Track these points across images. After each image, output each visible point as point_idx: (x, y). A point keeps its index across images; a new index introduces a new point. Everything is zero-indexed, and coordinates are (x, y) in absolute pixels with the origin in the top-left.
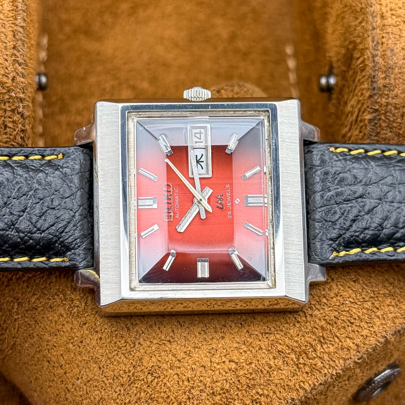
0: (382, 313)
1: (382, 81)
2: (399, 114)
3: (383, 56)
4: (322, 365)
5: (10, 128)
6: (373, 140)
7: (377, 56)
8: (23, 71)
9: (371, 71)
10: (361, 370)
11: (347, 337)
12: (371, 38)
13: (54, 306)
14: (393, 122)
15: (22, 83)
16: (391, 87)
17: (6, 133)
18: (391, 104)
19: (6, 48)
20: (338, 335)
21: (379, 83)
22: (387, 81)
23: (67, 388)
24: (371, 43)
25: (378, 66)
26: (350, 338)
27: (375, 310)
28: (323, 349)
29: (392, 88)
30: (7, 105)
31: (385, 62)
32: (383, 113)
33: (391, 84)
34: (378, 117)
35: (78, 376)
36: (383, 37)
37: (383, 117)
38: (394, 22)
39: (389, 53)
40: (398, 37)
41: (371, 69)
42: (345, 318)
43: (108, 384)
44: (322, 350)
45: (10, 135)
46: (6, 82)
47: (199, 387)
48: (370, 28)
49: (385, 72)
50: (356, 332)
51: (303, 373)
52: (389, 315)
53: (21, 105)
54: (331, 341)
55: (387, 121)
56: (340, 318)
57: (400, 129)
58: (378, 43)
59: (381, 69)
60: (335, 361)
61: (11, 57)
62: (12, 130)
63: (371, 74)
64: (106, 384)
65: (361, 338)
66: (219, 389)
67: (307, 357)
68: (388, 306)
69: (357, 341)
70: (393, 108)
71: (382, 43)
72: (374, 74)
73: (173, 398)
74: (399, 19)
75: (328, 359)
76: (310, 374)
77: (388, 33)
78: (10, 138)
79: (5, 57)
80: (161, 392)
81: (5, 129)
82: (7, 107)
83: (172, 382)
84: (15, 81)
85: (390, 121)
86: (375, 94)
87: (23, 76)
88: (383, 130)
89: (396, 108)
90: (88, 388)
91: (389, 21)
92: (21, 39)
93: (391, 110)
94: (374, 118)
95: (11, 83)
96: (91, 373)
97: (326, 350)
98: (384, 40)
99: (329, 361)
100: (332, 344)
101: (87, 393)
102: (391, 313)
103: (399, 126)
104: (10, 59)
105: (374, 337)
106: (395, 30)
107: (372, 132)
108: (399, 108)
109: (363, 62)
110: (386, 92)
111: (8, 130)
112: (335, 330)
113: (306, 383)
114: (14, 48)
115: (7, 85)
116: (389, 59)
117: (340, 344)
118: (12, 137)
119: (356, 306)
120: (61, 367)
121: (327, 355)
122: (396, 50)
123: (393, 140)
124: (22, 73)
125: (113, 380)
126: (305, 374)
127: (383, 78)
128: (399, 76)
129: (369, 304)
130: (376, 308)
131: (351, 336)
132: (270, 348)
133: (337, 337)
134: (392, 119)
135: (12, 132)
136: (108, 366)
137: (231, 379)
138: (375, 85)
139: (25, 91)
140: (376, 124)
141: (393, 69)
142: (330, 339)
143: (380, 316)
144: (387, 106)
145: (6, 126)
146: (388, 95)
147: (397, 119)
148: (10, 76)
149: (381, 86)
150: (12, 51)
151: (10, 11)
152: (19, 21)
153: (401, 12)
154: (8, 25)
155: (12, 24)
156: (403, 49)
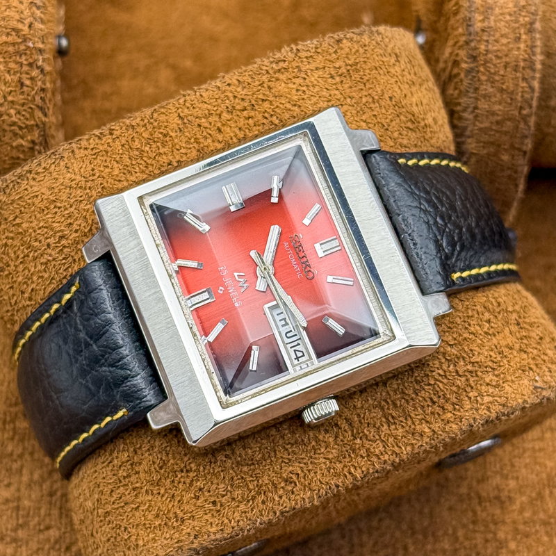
1: (479, 25)
2: (502, 64)
5: (27, 86)
6: (471, 98)
8: (42, 16)
14: (495, 74)
15: (41, 30)
16: (491, 31)
17: (22, 93)
18: (491, 52)
21: (475, 26)
22: (486, 24)
25: (475, 6)
29: (492, 33)
30: (24, 57)
32: (482, 65)
33: (492, 27)
34: (477, 69)
37: (482, 69)
41: (467, 10)
45: (28, 95)
46: (22, 30)
49: (483, 13)
53: (41, 57)
55: (487, 73)
57: (503, 84)
59: (478, 9)
62: (30, 89)
63: (466, 17)
70: (494, 58)
72: (470, 16)
78: (27, 99)
81: (21, 88)
82: (23, 60)
84: (33, 28)
85: (491, 74)
86: (472, 41)
87: (42, 22)
88: (482, 84)
89: (497, 57)
93: (491, 59)
94: (472, 70)
95: (28, 30)
103: (502, 79)
104: (26, 2)
107: (469, 88)
108: (501, 58)
110: (485, 38)
111: (25, 89)
115: (23, 33)
118: (29, 98)
123: (495, 96)
124: (41, 19)
127: (480, 21)
128: (501, 17)
134: (492, 71)
135: (31, 92)
138: (471, 29)
139: (45, 41)
140: (475, 77)
141: (492, 9)
144: (486, 55)
145: (22, 85)
146: (487, 41)
147: (499, 71)
148: (27, 22)
149: (478, 30)
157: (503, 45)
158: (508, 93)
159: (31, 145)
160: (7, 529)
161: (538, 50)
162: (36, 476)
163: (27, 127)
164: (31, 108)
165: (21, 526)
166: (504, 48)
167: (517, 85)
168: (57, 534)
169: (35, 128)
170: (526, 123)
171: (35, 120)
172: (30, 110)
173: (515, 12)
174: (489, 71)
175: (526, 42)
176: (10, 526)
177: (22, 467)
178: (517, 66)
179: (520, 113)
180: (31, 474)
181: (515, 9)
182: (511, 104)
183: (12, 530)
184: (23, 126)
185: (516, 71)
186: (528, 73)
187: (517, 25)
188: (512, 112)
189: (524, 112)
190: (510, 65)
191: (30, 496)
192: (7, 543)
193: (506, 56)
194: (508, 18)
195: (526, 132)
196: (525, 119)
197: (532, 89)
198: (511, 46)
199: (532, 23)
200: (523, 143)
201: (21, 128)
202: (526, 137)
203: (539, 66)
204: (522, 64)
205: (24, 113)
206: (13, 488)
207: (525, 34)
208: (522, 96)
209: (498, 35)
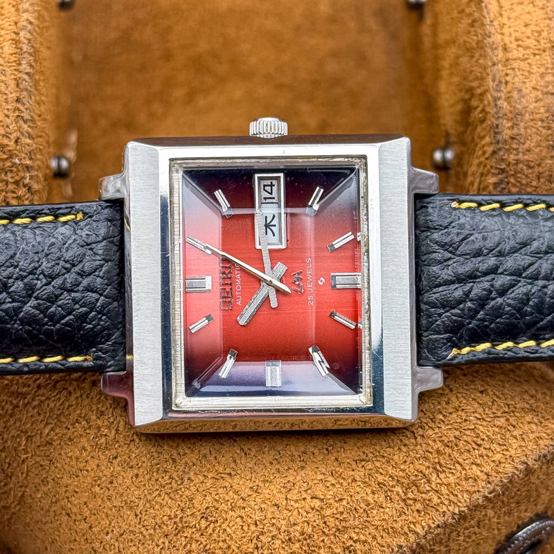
0: (521, 433)
1: (508, 132)
2: (534, 175)
3: (508, 99)
4: (439, 501)
7: (499, 98)
8: (30, 130)
9: (493, 120)
10: (496, 513)
11: (472, 463)
12: (490, 76)
13: (74, 437)
14: (527, 185)
15: (29, 145)
16: (521, 138)
18: (522, 162)
19: (6, 101)
20: (460, 460)
21: (504, 133)
22: (515, 131)
23: (93, 548)
24: (491, 83)
25: (502, 112)
26: (478, 465)
27: (511, 428)
28: (440, 479)
29: (522, 140)
30: (9, 175)
31: (511, 107)
32: (513, 175)
33: (521, 134)
34: (506, 180)
35: (107, 529)
36: (507, 75)
37: (512, 180)
38: (521, 55)
39: (515, 95)
40: (527, 74)
41: (493, 117)
42: (469, 439)
43: (147, 537)
44: (439, 481)
46: (7, 145)
47: (271, 532)
48: (490, 64)
49: (512, 119)
50: (485, 457)
51: (413, 512)
52: (531, 435)
53: (28, 175)
54: (451, 469)
55: (518, 184)
56: (461, 439)
58: (500, 82)
59: (506, 115)
60: (456, 495)
63: (493, 124)
64: (145, 537)
65: (492, 464)
66: (297, 534)
67: (419, 491)
68: (529, 423)
69: (487, 469)
70: (525, 168)
71: (507, 83)
72: (497, 123)
73: (235, 548)
74: (528, 52)
75: (447, 492)
76: (423, 513)
77: (513, 69)
79: (6, 112)
80: (219, 542)
82: (9, 178)
83: (234, 528)
84: (19, 143)
85: (523, 185)
86: (500, 149)
87: (30, 137)
89: (529, 167)
90: (121, 545)
91: (515, 54)
92: (26, 90)
93: (522, 170)
94: (501, 182)
95: (14, 146)
96: (124, 523)
97: (443, 480)
98: (508, 78)
99: (448, 495)
100: (453, 473)
101: (119, 551)
102: (532, 432)
104: (13, 115)
105: (510, 463)
106: (523, 65)
108: (533, 167)
109: (483, 110)
110: (515, 146)
112: (456, 454)
113: (417, 525)
114: (18, 100)
115: (9, 148)
116: (516, 102)
117: (464, 472)
119: (484, 423)
120: (85, 519)
121: (446, 487)
122: (524, 91)
124: (28, 133)
125: (155, 529)
126: (416, 513)
127: (509, 128)
128: (531, 124)
129: (503, 420)
130: (512, 425)
131: (479, 462)
132: (367, 480)
133: (459, 464)
134: (524, 182)
136: (146, 511)
137: (315, 521)
138: (499, 137)
139: (33, 157)
140: (505, 188)
141: (521, 114)
142: (448, 466)
143: (518, 436)
144: (516, 164)
146: (517, 149)
147: (531, 182)
148: (13, 137)
149: (506, 137)
150: (14, 104)
151: (12, 54)
152: (24, 66)
153: (531, 43)
154: (9, 72)
155: (15, 70)
156: (534, 88)
157: (535, 154)
166: (535, 156)
173: (547, 117)
174: (520, 182)
178: (551, 176)
181: (547, 115)
190: (544, 175)
193: (539, 165)
194: (540, 123)
198: (543, 154)
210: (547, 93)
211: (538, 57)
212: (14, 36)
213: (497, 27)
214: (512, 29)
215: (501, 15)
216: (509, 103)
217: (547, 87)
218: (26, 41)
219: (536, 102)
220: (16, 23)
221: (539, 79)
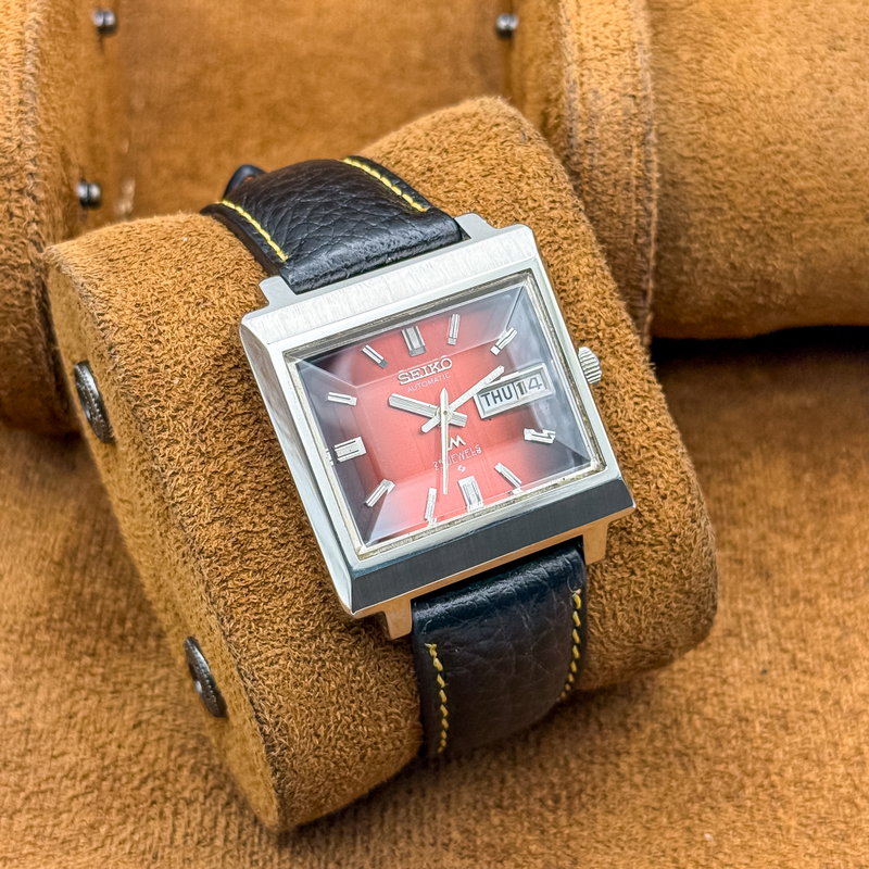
1: (583, 136)
2: (610, 182)
3: (583, 101)
5: (18, 217)
7: (574, 100)
9: (567, 123)
12: (565, 77)
14: (603, 193)
16: (596, 142)
17: (12, 225)
18: (597, 168)
19: (8, 103)
21: (578, 137)
22: (590, 135)
24: (566, 85)
25: (576, 114)
29: (597, 145)
30: (12, 182)
31: (586, 109)
32: (587, 182)
33: (596, 138)
34: (580, 188)
36: (582, 75)
37: (587, 188)
38: (598, 55)
39: (590, 96)
40: (604, 75)
41: (568, 120)
45: (19, 227)
48: (564, 63)
49: (587, 122)
55: (593, 193)
57: (612, 205)
58: (575, 83)
59: (580, 118)
61: (17, 115)
62: (20, 220)
63: (567, 128)
70: (600, 174)
71: (582, 84)
74: (606, 52)
77: (589, 69)
79: (8, 115)
82: (10, 185)
85: (598, 193)
86: (574, 155)
89: (604, 173)
91: (591, 54)
93: (597, 176)
98: (584, 79)
103: (611, 200)
104: (15, 119)
106: (601, 65)
108: (609, 174)
110: (589, 151)
111: (15, 220)
114: (21, 102)
118: (21, 231)
122: (600, 92)
127: (583, 132)
128: (608, 127)
134: (599, 190)
141: (597, 117)
144: (591, 170)
145: (12, 215)
146: (592, 155)
147: (606, 191)
149: (580, 141)
150: (17, 107)
151: (15, 55)
152: (28, 67)
153: (611, 42)
154: (12, 72)
155: (19, 71)
156: (611, 90)
157: (611, 159)
158: (619, 217)
159: (27, 289)
160: (13, 755)
161: (654, 166)
162: (54, 696)
163: (20, 265)
164: (23, 243)
165: (30, 750)
166: (612, 162)
167: (630, 207)
168: (74, 759)
169: (30, 268)
170: (643, 255)
171: (29, 258)
172: (22, 246)
173: (625, 121)
174: (595, 190)
175: (638, 155)
176: (16, 751)
177: (38, 685)
178: (628, 184)
179: (635, 242)
180: (49, 693)
181: (625, 118)
182: (623, 230)
183: (18, 756)
184: (16, 264)
185: (627, 190)
186: (643, 193)
187: (627, 136)
188: (626, 241)
189: (640, 241)
190: (620, 183)
191: (44, 717)
192: (11, 771)
193: (616, 172)
194: (616, 127)
195: (645, 267)
196: (641, 250)
197: (650, 214)
198: (620, 160)
199: (645, 135)
200: (640, 280)
201: (13, 268)
202: (645, 272)
203: (656, 186)
204: (634, 182)
205: (15, 249)
206: (24, 709)
207: (638, 147)
208: (637, 221)
209: (604, 147)
210: (625, 95)
211: (616, 58)
212: (19, 36)
213: (574, 26)
214: (590, 29)
215: (579, 15)
216: (584, 105)
217: (625, 88)
218: (32, 42)
219: (613, 104)
220: (22, 24)
221: (617, 80)
